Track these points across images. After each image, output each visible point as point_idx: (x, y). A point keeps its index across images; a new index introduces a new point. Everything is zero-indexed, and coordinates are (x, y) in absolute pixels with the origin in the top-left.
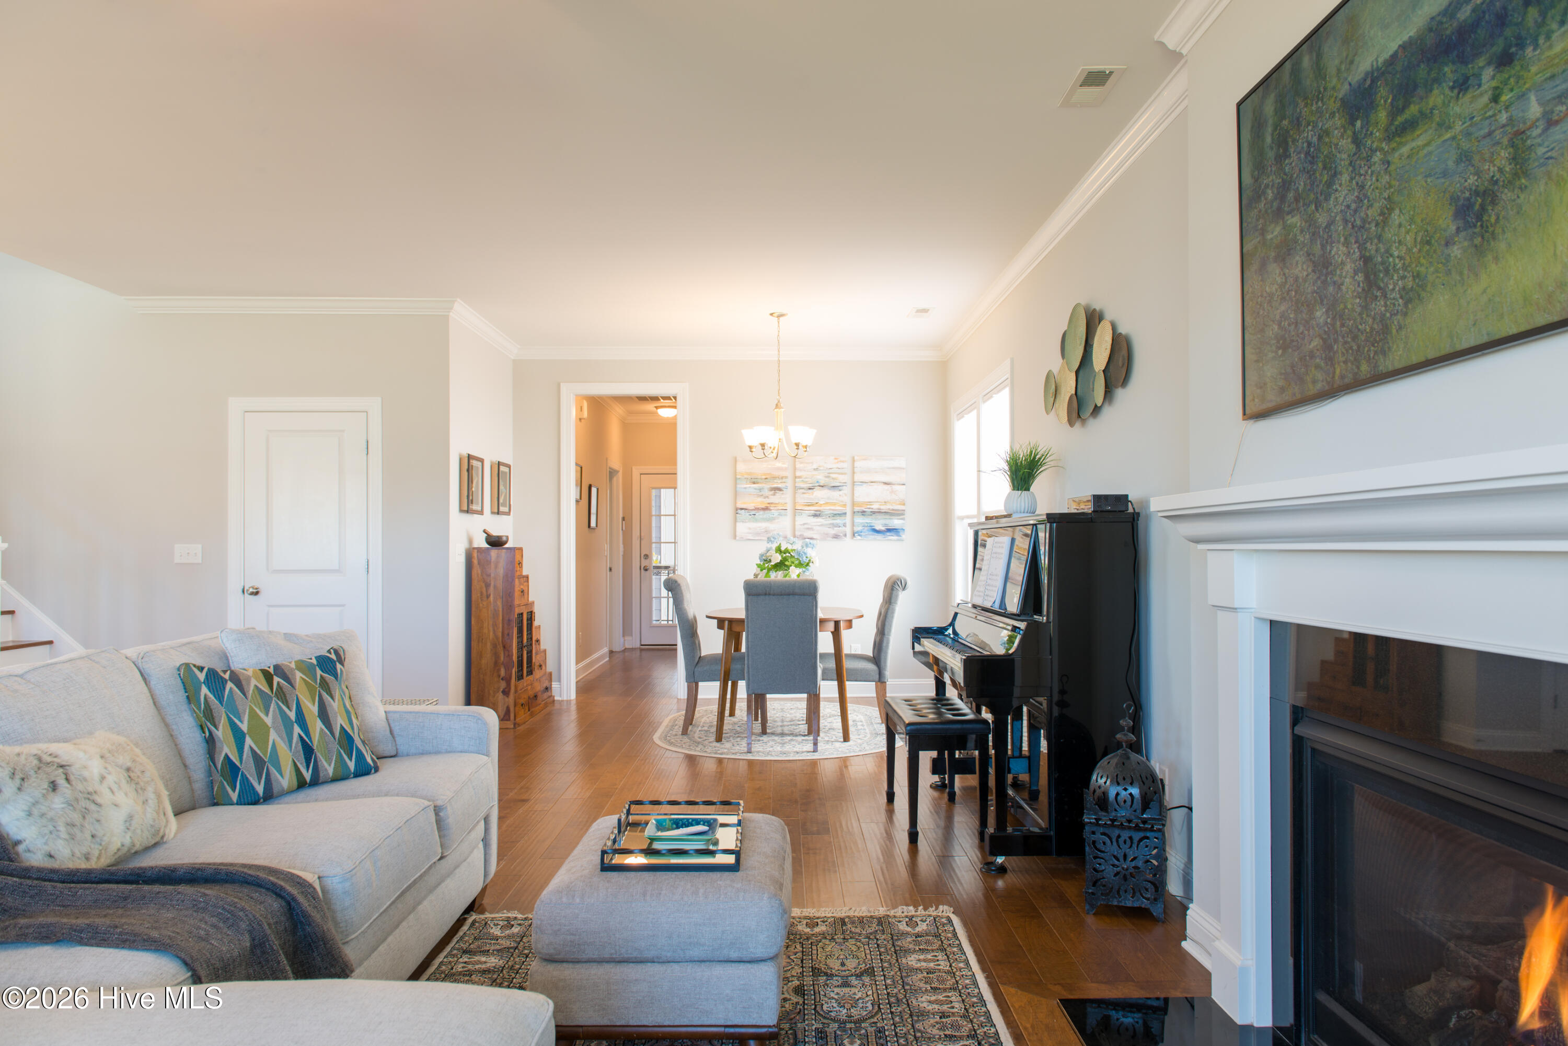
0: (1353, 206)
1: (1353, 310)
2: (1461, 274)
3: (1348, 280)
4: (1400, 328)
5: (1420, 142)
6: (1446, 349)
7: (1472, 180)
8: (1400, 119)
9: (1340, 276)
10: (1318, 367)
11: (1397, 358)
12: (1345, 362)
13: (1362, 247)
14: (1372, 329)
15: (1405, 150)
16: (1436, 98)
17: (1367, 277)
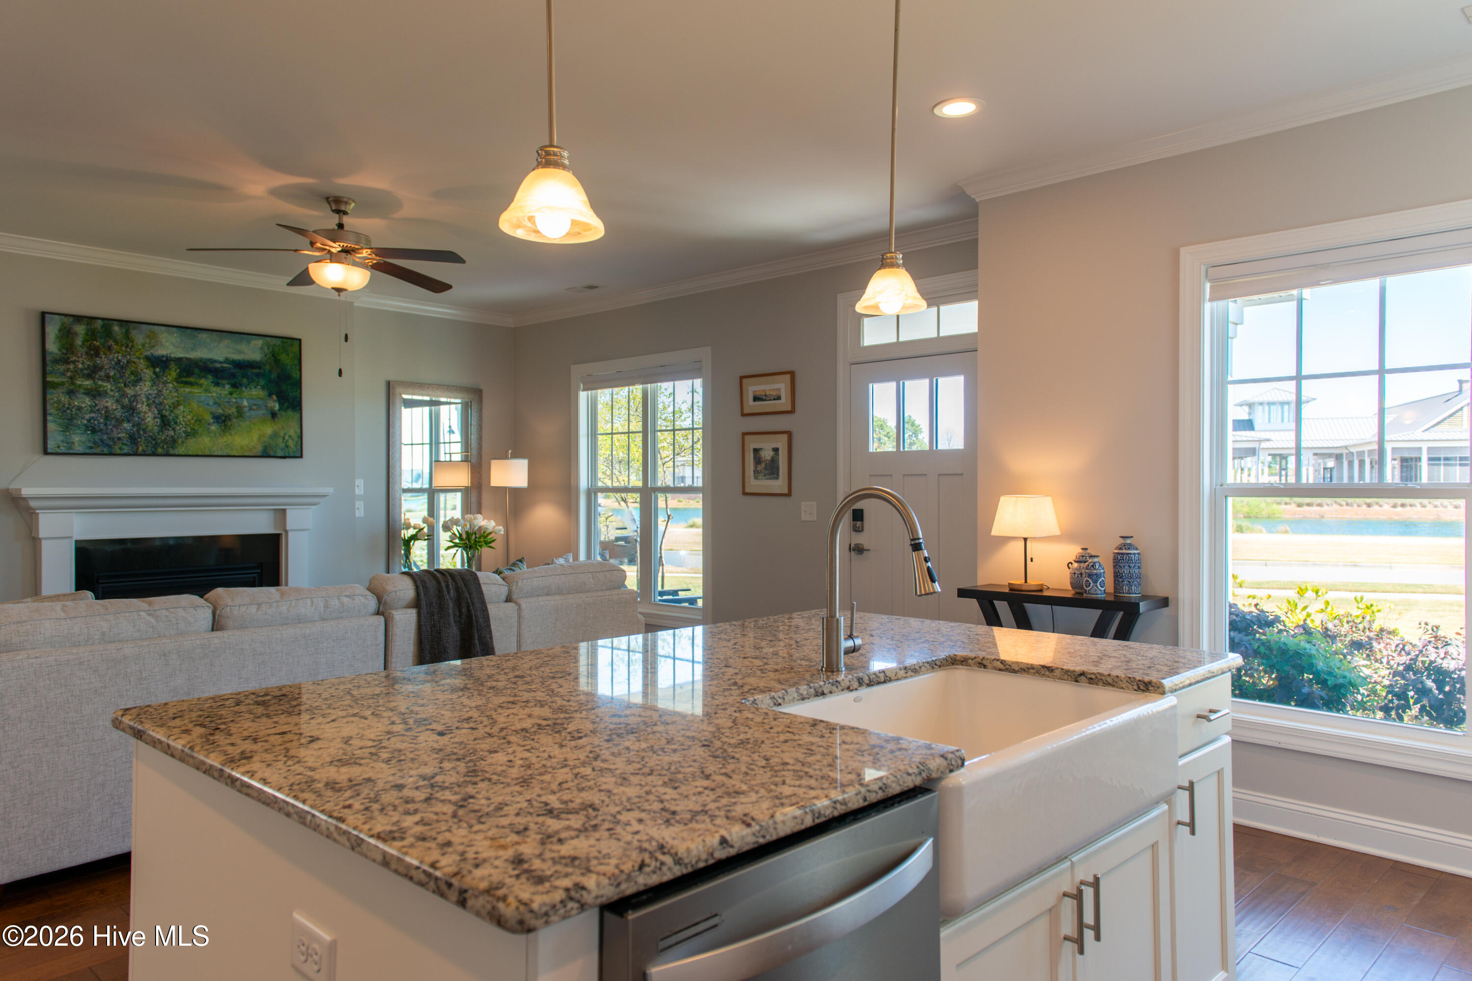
0: (154, 395)
1: (153, 429)
2: (215, 434)
3: (149, 419)
4: (183, 442)
5: (196, 391)
6: (208, 453)
7: (220, 411)
8: (184, 379)
9: (144, 416)
10: (123, 444)
11: (181, 450)
12: (147, 446)
13: (160, 412)
14: (165, 439)
15: (188, 390)
16: (203, 381)
17: (163, 421)
